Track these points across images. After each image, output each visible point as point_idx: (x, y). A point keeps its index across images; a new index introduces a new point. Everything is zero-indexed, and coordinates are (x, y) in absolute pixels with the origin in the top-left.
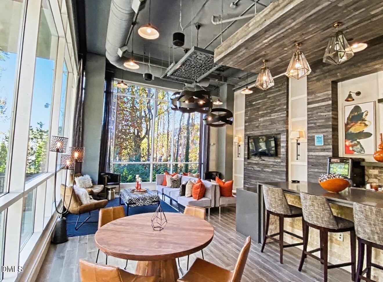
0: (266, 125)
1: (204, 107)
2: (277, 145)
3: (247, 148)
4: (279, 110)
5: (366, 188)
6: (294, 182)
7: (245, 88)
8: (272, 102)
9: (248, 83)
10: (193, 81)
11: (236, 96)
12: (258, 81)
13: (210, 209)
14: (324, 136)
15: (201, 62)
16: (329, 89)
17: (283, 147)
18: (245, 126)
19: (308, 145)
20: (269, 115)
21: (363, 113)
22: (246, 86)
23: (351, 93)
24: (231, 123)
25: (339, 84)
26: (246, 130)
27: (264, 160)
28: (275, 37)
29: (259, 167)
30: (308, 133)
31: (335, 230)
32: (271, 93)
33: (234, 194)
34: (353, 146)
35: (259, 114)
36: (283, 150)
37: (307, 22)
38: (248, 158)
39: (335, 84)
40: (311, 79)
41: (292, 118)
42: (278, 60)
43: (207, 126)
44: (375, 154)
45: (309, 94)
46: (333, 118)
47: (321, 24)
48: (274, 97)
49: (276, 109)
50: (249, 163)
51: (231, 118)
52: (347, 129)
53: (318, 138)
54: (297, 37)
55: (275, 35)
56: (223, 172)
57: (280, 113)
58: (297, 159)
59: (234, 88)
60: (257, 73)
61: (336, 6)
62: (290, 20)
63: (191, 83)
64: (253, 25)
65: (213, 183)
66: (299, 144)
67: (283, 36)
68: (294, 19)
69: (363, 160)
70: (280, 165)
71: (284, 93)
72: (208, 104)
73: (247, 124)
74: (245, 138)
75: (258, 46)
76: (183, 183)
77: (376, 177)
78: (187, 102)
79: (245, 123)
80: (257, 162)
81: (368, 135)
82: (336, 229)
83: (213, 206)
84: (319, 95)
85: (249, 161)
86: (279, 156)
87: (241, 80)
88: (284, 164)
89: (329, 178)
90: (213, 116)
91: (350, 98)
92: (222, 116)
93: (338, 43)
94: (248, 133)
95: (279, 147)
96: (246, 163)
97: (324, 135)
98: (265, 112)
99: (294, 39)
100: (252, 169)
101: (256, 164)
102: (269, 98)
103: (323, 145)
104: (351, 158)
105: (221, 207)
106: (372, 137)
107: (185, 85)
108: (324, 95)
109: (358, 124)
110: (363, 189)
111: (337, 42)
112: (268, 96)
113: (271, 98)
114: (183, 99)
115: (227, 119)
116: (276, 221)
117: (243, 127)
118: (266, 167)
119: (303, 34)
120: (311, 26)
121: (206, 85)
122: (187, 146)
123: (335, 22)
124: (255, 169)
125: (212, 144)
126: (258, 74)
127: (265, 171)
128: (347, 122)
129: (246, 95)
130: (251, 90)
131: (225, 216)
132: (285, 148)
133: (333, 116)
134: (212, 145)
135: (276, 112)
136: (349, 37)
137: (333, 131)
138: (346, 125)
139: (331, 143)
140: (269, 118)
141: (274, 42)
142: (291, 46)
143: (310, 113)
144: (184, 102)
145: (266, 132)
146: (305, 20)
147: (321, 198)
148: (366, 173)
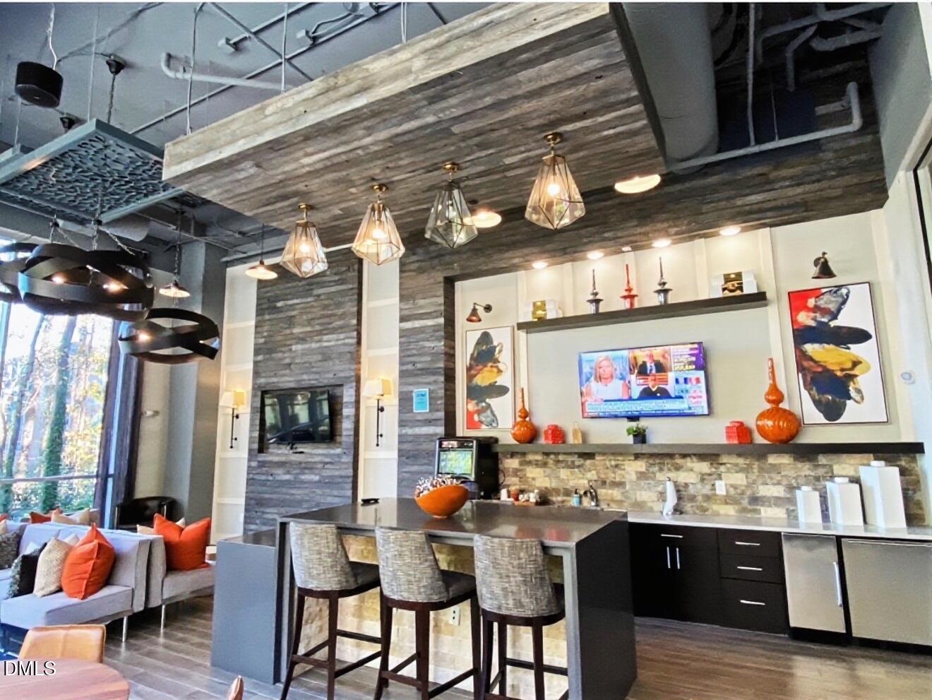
0: (310, 363)
1: (125, 302)
2: (335, 414)
3: (257, 422)
4: (341, 327)
5: (499, 499)
6: (367, 502)
7: (257, 263)
8: (325, 307)
9: (265, 250)
10: (87, 217)
11: (233, 279)
12: (289, 253)
13: (130, 618)
14: (430, 392)
15: (120, 167)
16: (438, 293)
17: (348, 417)
18: (256, 363)
19: (400, 412)
20: (319, 338)
21: (495, 347)
22: (260, 258)
23: (477, 307)
24: (212, 353)
25: (458, 285)
26: (256, 374)
27: (302, 453)
28: (327, 158)
29: (288, 473)
30: (401, 384)
31: (442, 602)
32: (322, 285)
33: (213, 557)
34: (479, 412)
35: (292, 334)
36: (346, 426)
37: (396, 145)
38: (262, 449)
39: (449, 283)
40: (407, 268)
41: (369, 348)
42: (336, 211)
43: (135, 360)
44: (514, 426)
45: (403, 298)
46: (446, 354)
47: (421, 158)
48: (330, 296)
49: (333, 325)
50: (262, 464)
51: (213, 339)
52: (470, 378)
53: (418, 396)
54: (376, 170)
55: (326, 154)
56: (183, 494)
57: (342, 336)
58: (378, 445)
59: (225, 256)
60: (287, 230)
61: (448, 129)
62: (361, 129)
63: (82, 222)
64: (275, 113)
65: (144, 533)
66: (382, 410)
67: (347, 161)
68: (370, 130)
69: (496, 440)
70: (339, 462)
71: (352, 289)
72: (140, 293)
73: (260, 358)
74: (254, 396)
75: (287, 168)
76: (28, 549)
77: (516, 472)
78: (59, 280)
79: (257, 352)
80: (283, 459)
81: (502, 390)
82: (445, 600)
83: (139, 607)
84: (422, 302)
85: (262, 457)
86: (338, 439)
87: (246, 239)
88: (349, 459)
89: (434, 486)
90: (154, 329)
91: (474, 316)
92: (183, 332)
93: (452, 205)
94: (262, 381)
95: (339, 417)
96: (254, 464)
97: (430, 390)
98: (309, 329)
99: (371, 173)
100: (271, 478)
101: (281, 464)
102: (319, 296)
103: (428, 410)
104: (477, 439)
105: (167, 607)
106: (509, 395)
107: (56, 225)
108: (432, 304)
109: (488, 368)
110: (495, 501)
111: (450, 202)
112: (316, 292)
113: (322, 297)
114: (44, 268)
115: (201, 342)
116: (321, 610)
117: (251, 366)
118: (307, 471)
119: (388, 168)
120: (403, 155)
121: (136, 235)
122: (57, 419)
123: (448, 161)
124: (278, 478)
125: (149, 413)
126: (289, 233)
127: (303, 482)
128: (470, 364)
129: (260, 281)
130: (272, 270)
131: (180, 629)
132: (353, 419)
133: (447, 350)
134: (149, 417)
135: (334, 331)
136: (471, 195)
137: (446, 380)
138: (469, 369)
139: (442, 407)
140: (318, 345)
141: (327, 169)
142: (363, 188)
143: (403, 340)
144: (49, 278)
145: (308, 379)
146: (390, 139)
147: (418, 536)
148: (500, 466)
